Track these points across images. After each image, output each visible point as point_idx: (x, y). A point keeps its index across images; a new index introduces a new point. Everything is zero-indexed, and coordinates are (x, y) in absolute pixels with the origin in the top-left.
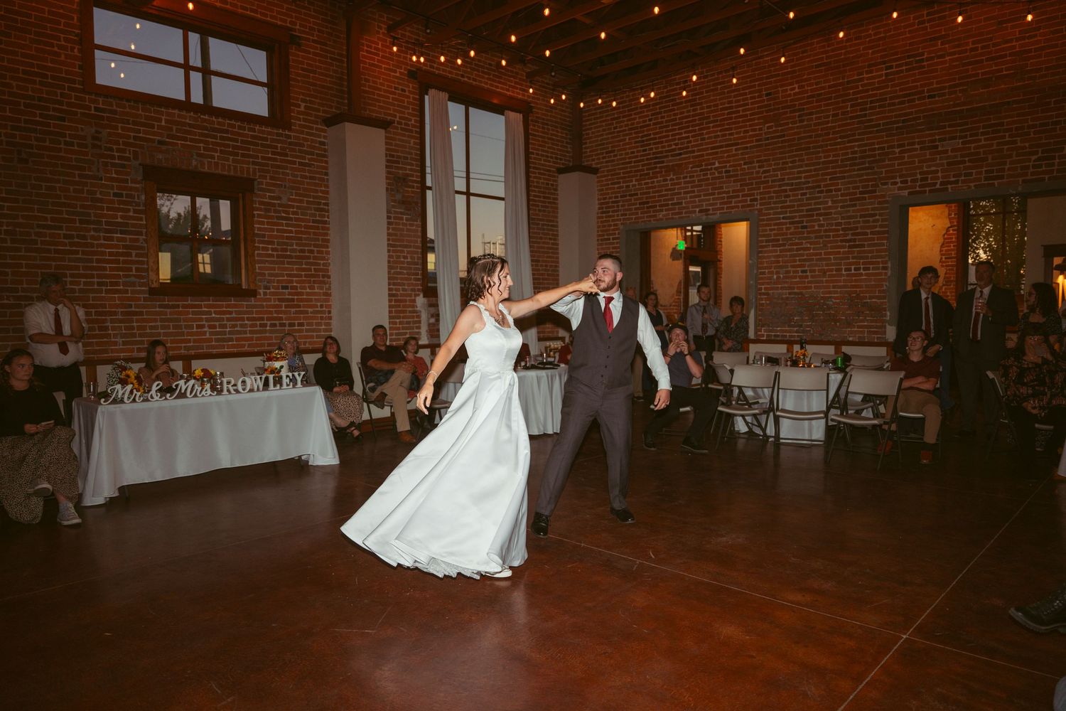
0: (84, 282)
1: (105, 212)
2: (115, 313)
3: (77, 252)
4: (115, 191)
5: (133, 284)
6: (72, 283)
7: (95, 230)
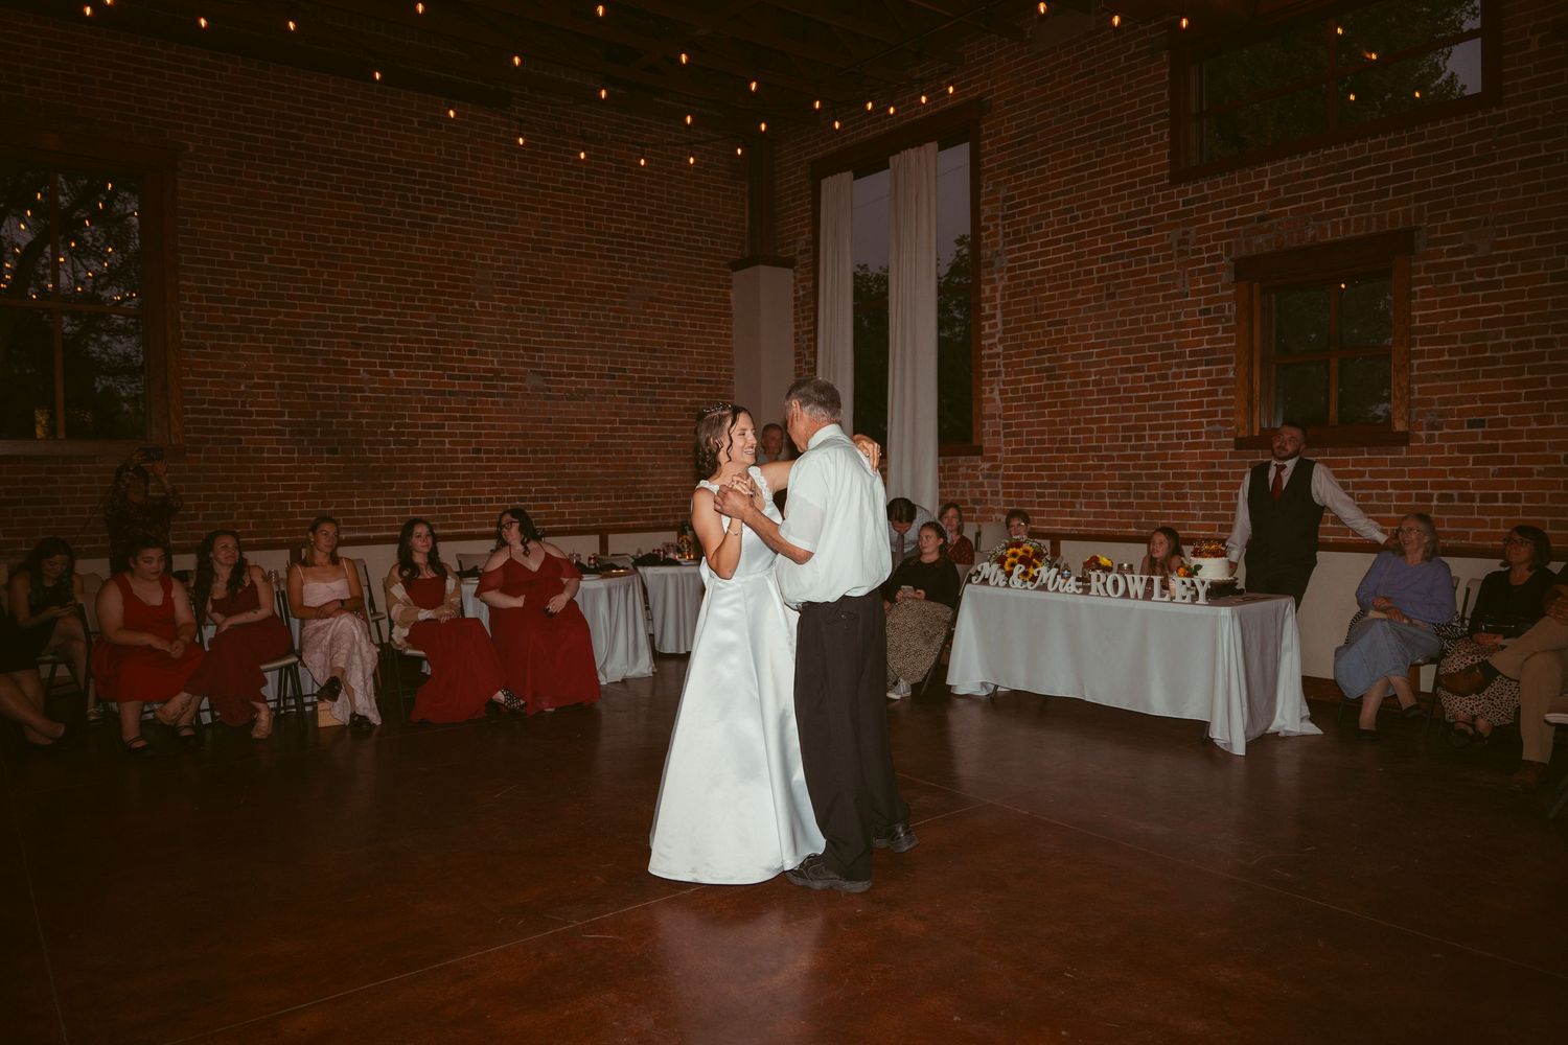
0: (1163, 435)
1: (1190, 339)
2: (1194, 476)
3: (1156, 398)
4: (1202, 307)
5: (1217, 434)
6: (1152, 437)
7: (1178, 365)
